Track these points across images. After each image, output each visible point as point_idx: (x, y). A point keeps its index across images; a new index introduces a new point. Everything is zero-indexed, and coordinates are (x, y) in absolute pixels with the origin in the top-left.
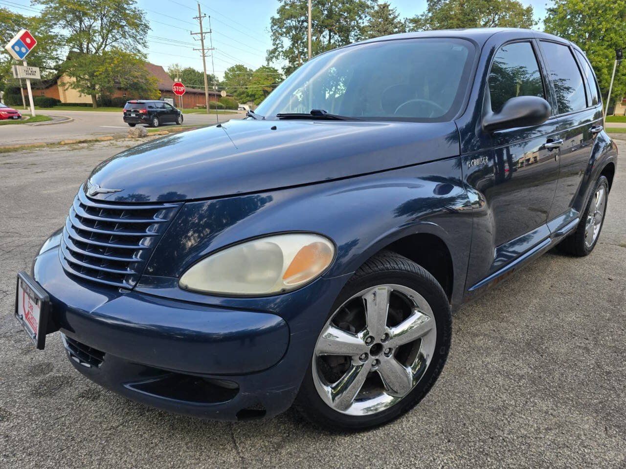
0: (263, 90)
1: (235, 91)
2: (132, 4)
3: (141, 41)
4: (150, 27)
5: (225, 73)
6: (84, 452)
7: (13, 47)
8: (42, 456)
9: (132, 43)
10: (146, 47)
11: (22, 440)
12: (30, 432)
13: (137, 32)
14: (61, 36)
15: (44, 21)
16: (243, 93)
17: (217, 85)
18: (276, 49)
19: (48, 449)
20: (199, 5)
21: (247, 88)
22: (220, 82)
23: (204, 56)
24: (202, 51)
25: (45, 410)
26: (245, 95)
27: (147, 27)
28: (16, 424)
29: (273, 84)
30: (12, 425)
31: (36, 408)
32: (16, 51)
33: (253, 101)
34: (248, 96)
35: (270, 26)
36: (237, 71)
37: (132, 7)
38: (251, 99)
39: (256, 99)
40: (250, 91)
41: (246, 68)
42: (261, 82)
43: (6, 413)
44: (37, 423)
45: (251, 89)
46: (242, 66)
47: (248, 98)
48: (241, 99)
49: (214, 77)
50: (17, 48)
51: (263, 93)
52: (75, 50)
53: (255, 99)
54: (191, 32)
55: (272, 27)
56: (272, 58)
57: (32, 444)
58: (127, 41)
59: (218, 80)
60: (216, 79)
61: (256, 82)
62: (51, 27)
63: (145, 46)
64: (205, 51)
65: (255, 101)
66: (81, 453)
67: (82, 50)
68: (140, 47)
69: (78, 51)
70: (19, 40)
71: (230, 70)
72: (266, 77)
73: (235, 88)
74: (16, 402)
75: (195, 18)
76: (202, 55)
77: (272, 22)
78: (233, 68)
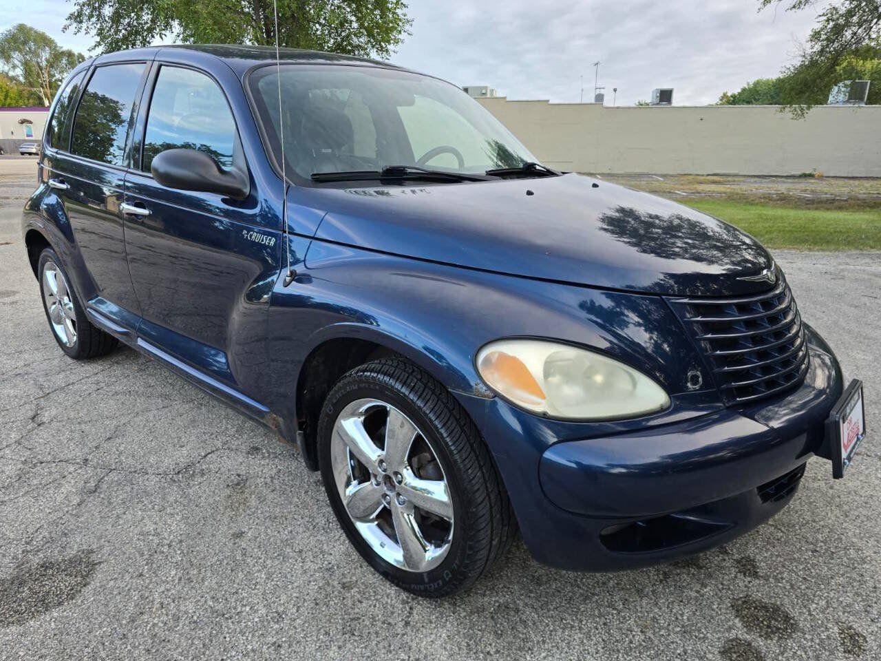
6: (820, 536)
8: (853, 564)
11: (857, 594)
12: (841, 592)
19: (842, 565)
25: (804, 600)
28: (846, 614)
30: (851, 618)
31: (809, 611)
43: (845, 638)
44: (826, 594)
57: (851, 581)
66: (822, 537)
74: (822, 641)
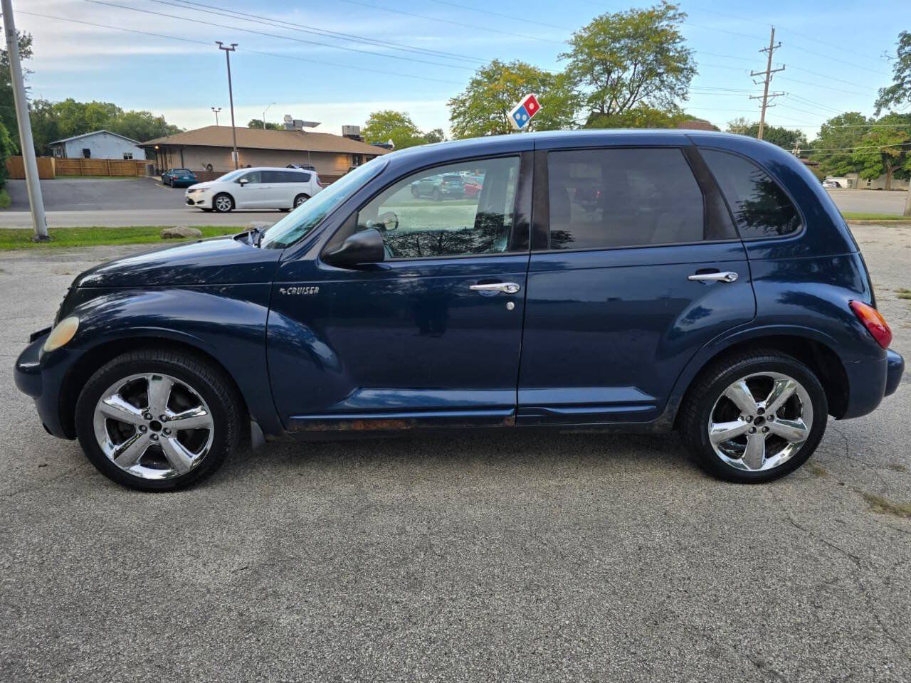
0: (883, 154)
1: (828, 157)
2: (679, 42)
3: (680, 92)
4: (698, 71)
5: (822, 128)
7: (514, 115)
9: (668, 96)
10: (685, 100)
13: (677, 79)
14: (583, 95)
15: (569, 79)
16: (843, 158)
17: (800, 147)
18: (899, 86)
20: (773, 30)
21: (851, 151)
22: (809, 141)
23: (765, 107)
24: (762, 99)
26: (844, 163)
27: (693, 71)
29: (905, 142)
32: (516, 119)
33: (857, 172)
34: (850, 164)
35: (897, 47)
36: (846, 123)
37: (679, 46)
38: (854, 169)
39: (866, 168)
40: (855, 156)
41: (864, 117)
42: (882, 140)
45: (859, 153)
46: (857, 114)
47: (849, 168)
48: (836, 169)
49: (800, 134)
50: (518, 116)
51: (881, 159)
52: (595, 111)
53: (863, 169)
54: (752, 72)
55: (899, 49)
56: (888, 101)
58: (662, 93)
59: (805, 140)
60: (802, 137)
61: (872, 140)
62: (575, 84)
63: (684, 98)
64: (768, 99)
65: (862, 173)
67: (602, 111)
68: (677, 100)
69: (599, 111)
70: (522, 107)
71: (832, 122)
72: (894, 131)
73: (829, 152)
75: (762, 51)
76: (762, 105)
77: (902, 41)
78: (838, 118)
